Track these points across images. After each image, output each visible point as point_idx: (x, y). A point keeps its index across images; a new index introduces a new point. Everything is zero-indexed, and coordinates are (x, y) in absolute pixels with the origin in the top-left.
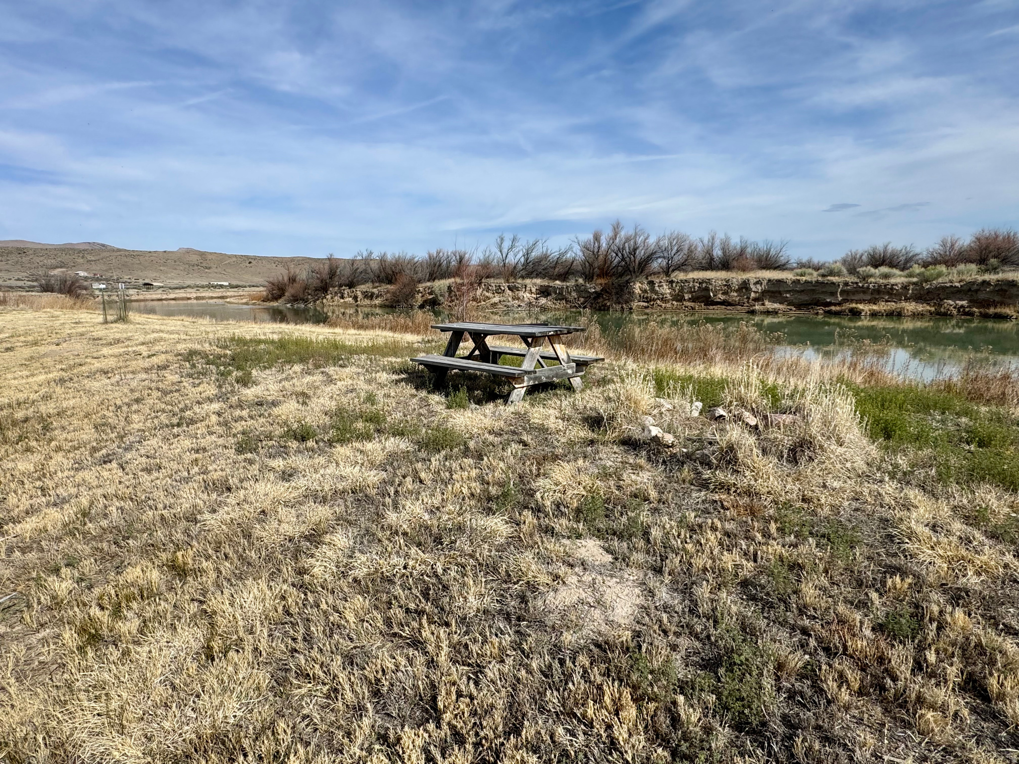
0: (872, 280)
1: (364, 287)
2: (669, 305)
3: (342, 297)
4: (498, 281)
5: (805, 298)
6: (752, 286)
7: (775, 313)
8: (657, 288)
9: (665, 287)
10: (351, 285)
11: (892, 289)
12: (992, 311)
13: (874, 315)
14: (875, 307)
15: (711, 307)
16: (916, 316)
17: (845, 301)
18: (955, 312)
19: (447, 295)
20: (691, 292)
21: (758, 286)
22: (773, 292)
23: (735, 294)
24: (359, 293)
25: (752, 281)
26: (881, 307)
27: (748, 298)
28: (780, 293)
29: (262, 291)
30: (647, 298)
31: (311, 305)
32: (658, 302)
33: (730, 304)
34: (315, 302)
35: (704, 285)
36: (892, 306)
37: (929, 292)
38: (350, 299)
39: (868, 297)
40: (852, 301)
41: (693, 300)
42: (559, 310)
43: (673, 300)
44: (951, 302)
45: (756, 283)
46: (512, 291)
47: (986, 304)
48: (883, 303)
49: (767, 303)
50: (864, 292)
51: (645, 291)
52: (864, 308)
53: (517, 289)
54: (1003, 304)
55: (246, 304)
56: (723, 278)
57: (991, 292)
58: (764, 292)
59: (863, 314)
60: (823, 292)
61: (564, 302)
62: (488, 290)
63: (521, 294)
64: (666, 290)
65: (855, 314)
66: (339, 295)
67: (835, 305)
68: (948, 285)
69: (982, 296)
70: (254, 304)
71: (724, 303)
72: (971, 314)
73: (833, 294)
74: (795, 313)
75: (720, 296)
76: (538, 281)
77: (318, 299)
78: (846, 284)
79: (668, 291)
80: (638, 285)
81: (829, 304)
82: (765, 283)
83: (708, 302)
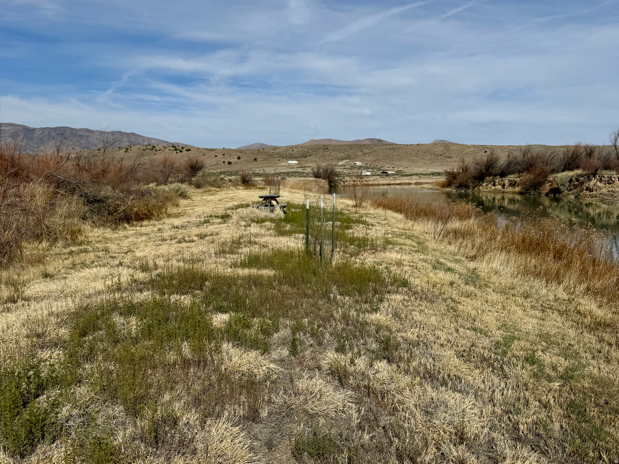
1: (512, 177)
3: (494, 185)
4: (611, 173)
10: (503, 174)
19: (567, 184)
24: (506, 182)
29: (443, 179)
31: (470, 191)
34: (474, 188)
38: (500, 186)
55: (431, 189)
66: (492, 183)
70: (436, 189)
77: (476, 187)
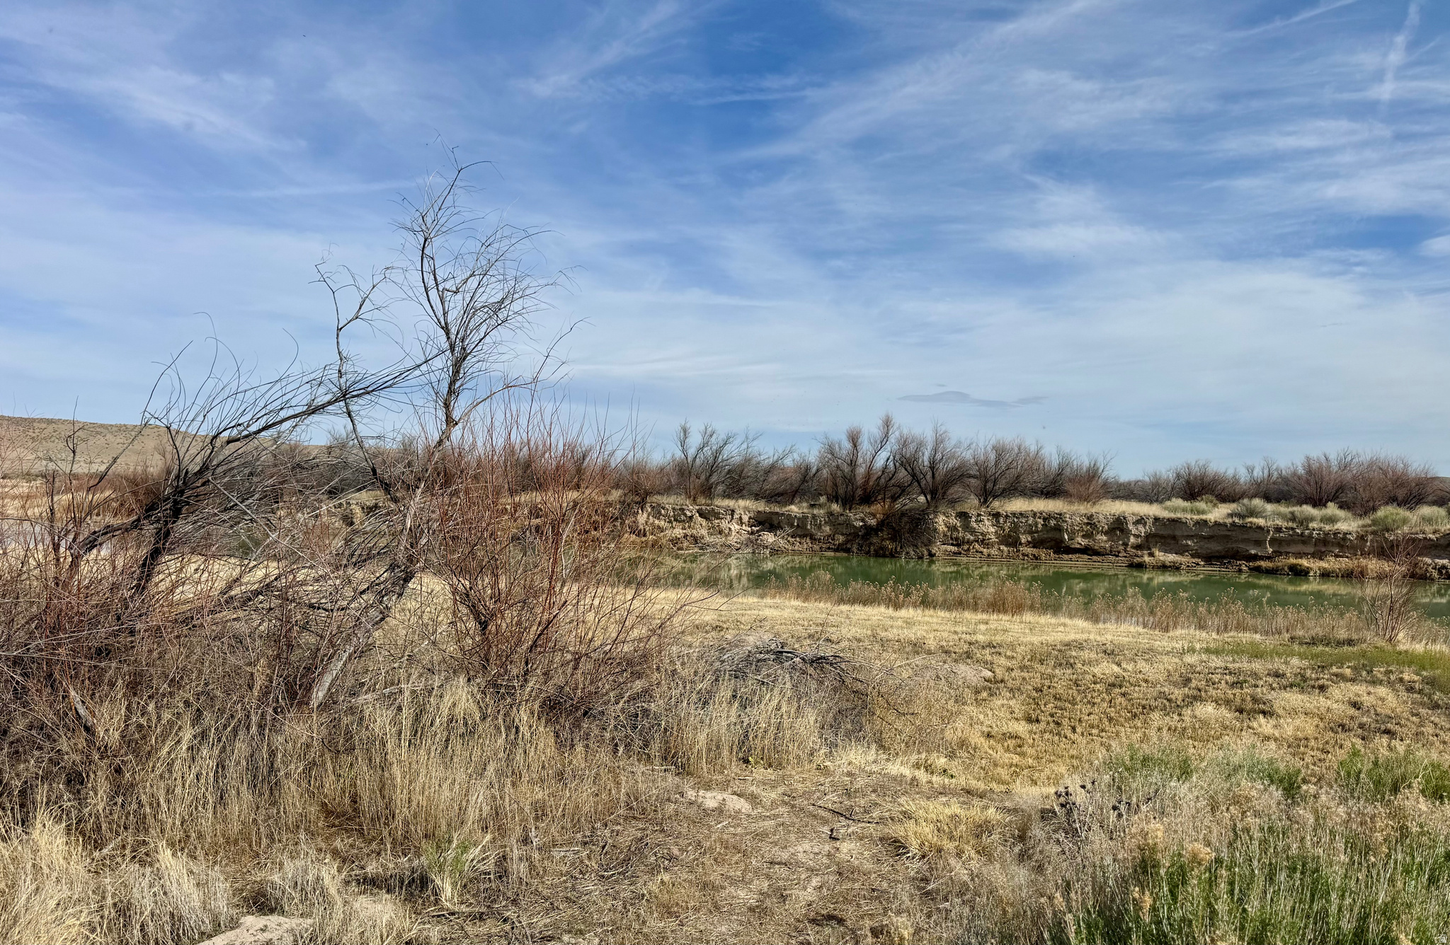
0: (1315, 525)
2: (994, 551)
4: (676, 500)
5: (1215, 547)
6: (1131, 527)
7: (1175, 568)
8: (974, 525)
9: (986, 522)
11: (1344, 539)
13: (1325, 575)
14: (1324, 564)
15: (1065, 557)
16: (1381, 577)
17: (1278, 553)
18: (1435, 574)
20: (1031, 532)
21: (1141, 528)
22: (1162, 537)
23: (1105, 538)
25: (1131, 519)
26: (1329, 563)
27: (1126, 544)
28: (1174, 538)
30: (957, 539)
32: (977, 546)
33: (1096, 553)
35: (1052, 522)
36: (1344, 563)
37: (1394, 544)
40: (1290, 554)
41: (1035, 544)
42: (801, 553)
43: (1001, 543)
44: (1429, 560)
45: (1137, 522)
46: (707, 519)
48: (1332, 559)
49: (1157, 552)
50: (1304, 542)
51: (954, 528)
52: (1310, 564)
53: (717, 516)
56: (1083, 512)
58: (1148, 537)
59: (1311, 574)
60: (1244, 541)
61: (808, 540)
62: (658, 515)
63: (724, 524)
64: (988, 527)
65: (1300, 573)
67: (1264, 559)
68: (1421, 536)
71: (1085, 551)
73: (1261, 543)
74: (1204, 570)
75: (1079, 539)
76: (749, 504)
78: (1278, 529)
79: (992, 530)
80: (941, 519)
81: (1255, 558)
82: (1150, 522)
83: (1061, 548)
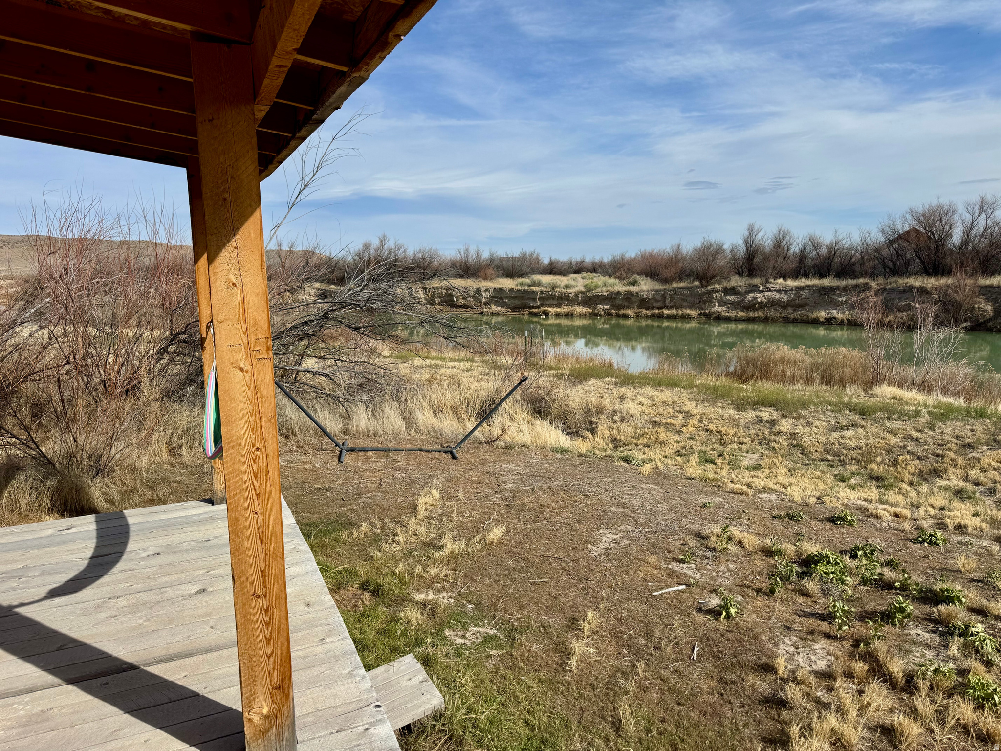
0: (558, 290)
5: (517, 302)
6: (483, 293)
7: (497, 314)
8: (414, 293)
9: (421, 292)
11: (569, 296)
12: (622, 312)
13: (557, 315)
14: (558, 310)
15: (455, 309)
16: (582, 316)
17: (542, 305)
18: (603, 313)
20: (440, 297)
21: (487, 293)
22: (497, 298)
23: (472, 299)
25: (483, 289)
26: (563, 310)
27: (481, 302)
28: (501, 298)
33: (468, 307)
35: (449, 291)
36: (569, 309)
37: (590, 299)
39: (555, 302)
40: (546, 305)
41: (441, 303)
44: (601, 306)
45: (486, 291)
47: (618, 307)
48: (563, 307)
49: (493, 306)
50: (553, 299)
52: (552, 310)
54: (628, 307)
56: (462, 285)
57: (623, 299)
58: (491, 298)
59: (551, 315)
60: (529, 299)
64: (421, 295)
65: (546, 313)
67: (536, 308)
68: (600, 294)
69: (618, 302)
71: (464, 306)
72: (611, 315)
73: (534, 300)
74: (511, 314)
75: (461, 300)
76: (317, 285)
78: (542, 292)
79: (423, 296)
81: (533, 307)
82: (492, 290)
83: (453, 305)
